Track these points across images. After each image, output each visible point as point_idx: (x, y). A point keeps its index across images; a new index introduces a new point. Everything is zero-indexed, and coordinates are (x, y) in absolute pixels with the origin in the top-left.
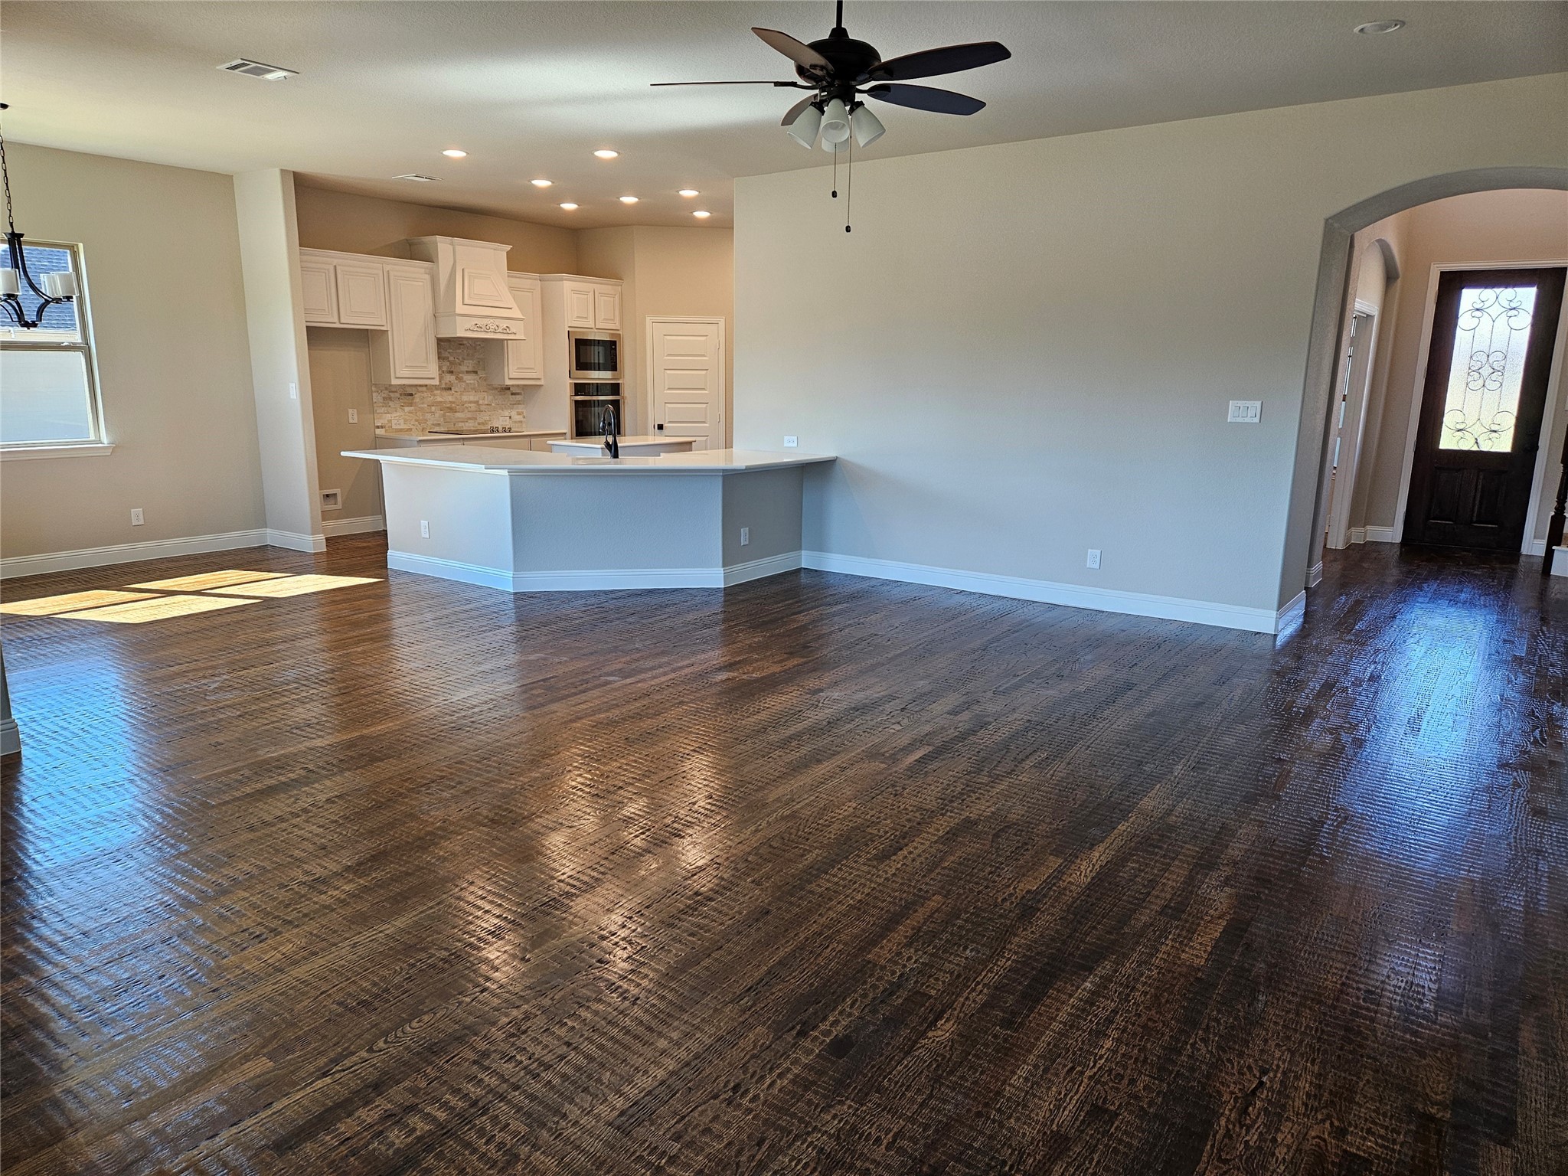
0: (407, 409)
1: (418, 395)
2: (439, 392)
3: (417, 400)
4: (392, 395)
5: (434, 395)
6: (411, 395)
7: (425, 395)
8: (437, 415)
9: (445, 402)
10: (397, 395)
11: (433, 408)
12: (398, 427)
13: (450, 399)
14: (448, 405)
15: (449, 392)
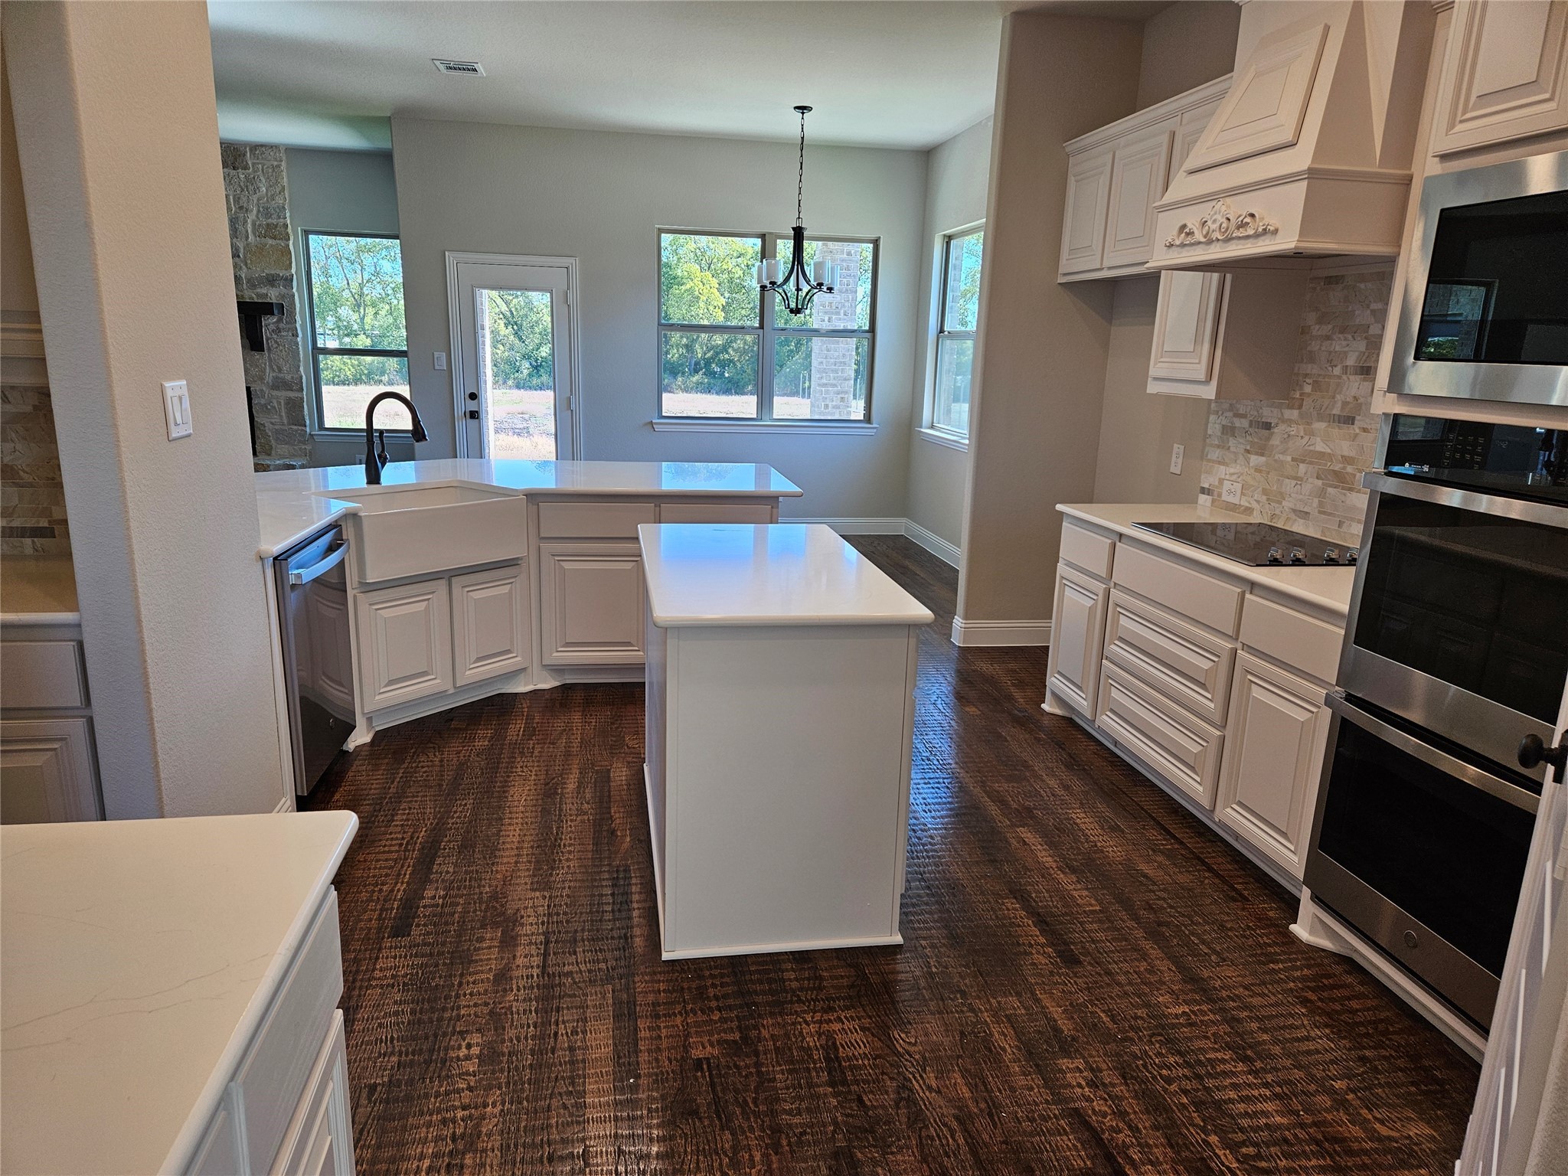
0: (1255, 460)
1: (1282, 427)
2: (1322, 425)
3: (1275, 441)
4: (1238, 423)
5: (1312, 434)
6: (1268, 426)
7: (1293, 430)
8: (1307, 488)
9: (1329, 457)
10: (1245, 423)
11: (1302, 467)
12: (1231, 499)
13: (1346, 448)
14: (1337, 467)
15: (1348, 430)
